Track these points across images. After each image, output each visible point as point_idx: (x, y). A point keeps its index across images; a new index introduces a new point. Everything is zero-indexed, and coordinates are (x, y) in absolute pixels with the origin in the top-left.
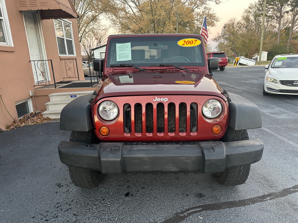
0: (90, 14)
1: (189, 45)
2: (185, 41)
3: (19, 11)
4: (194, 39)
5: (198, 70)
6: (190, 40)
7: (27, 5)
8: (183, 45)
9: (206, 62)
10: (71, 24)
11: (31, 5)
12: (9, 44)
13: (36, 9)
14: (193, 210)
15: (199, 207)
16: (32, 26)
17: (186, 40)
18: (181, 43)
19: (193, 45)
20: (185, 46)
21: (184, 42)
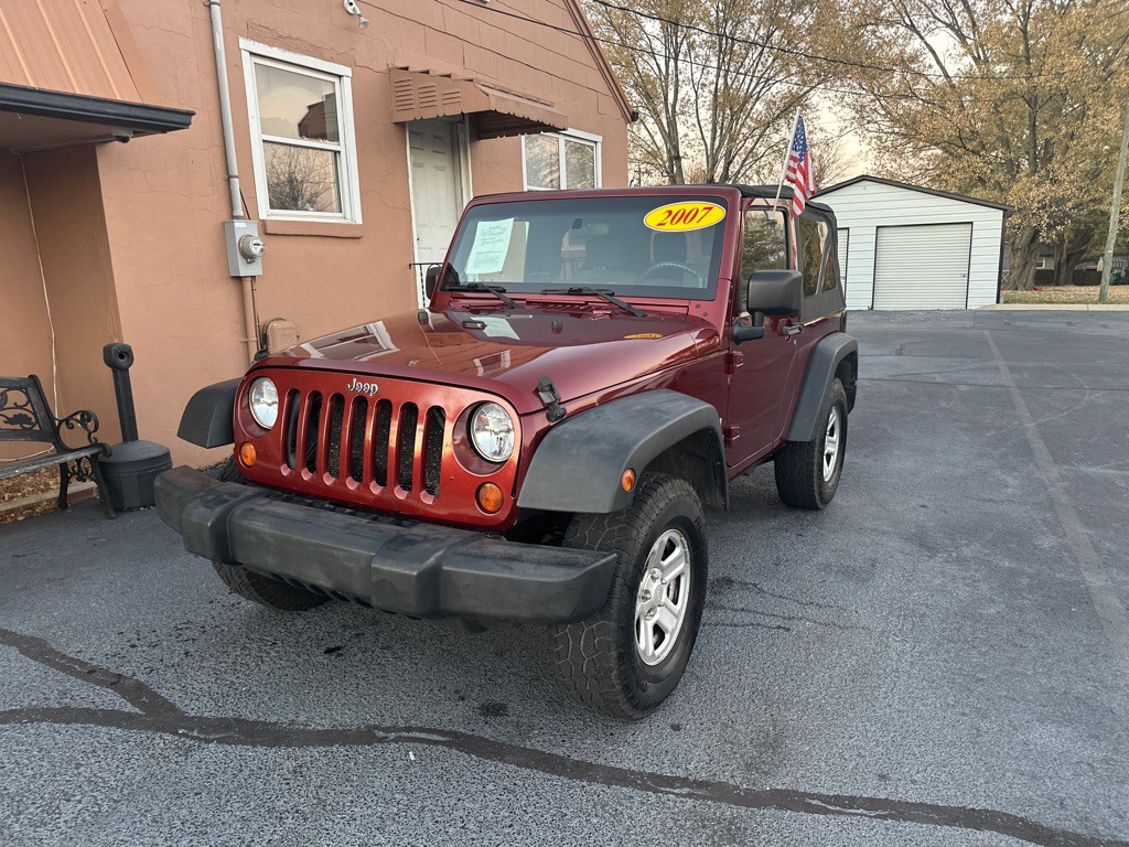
0: (779, 89)
1: (681, 227)
2: (670, 212)
3: (395, 123)
4: (701, 205)
5: (684, 311)
6: (689, 206)
7: (413, 106)
8: (660, 224)
9: (725, 285)
10: (599, 145)
11: (422, 105)
12: (349, 216)
13: (429, 114)
14: (423, 735)
15: (449, 734)
16: (444, 161)
17: (675, 207)
18: (655, 219)
19: (694, 226)
20: (669, 228)
21: (667, 214)
